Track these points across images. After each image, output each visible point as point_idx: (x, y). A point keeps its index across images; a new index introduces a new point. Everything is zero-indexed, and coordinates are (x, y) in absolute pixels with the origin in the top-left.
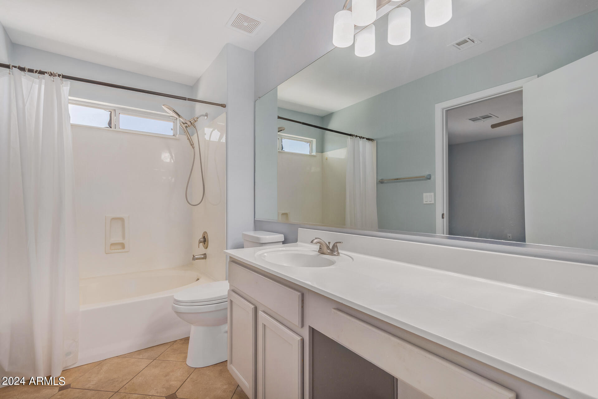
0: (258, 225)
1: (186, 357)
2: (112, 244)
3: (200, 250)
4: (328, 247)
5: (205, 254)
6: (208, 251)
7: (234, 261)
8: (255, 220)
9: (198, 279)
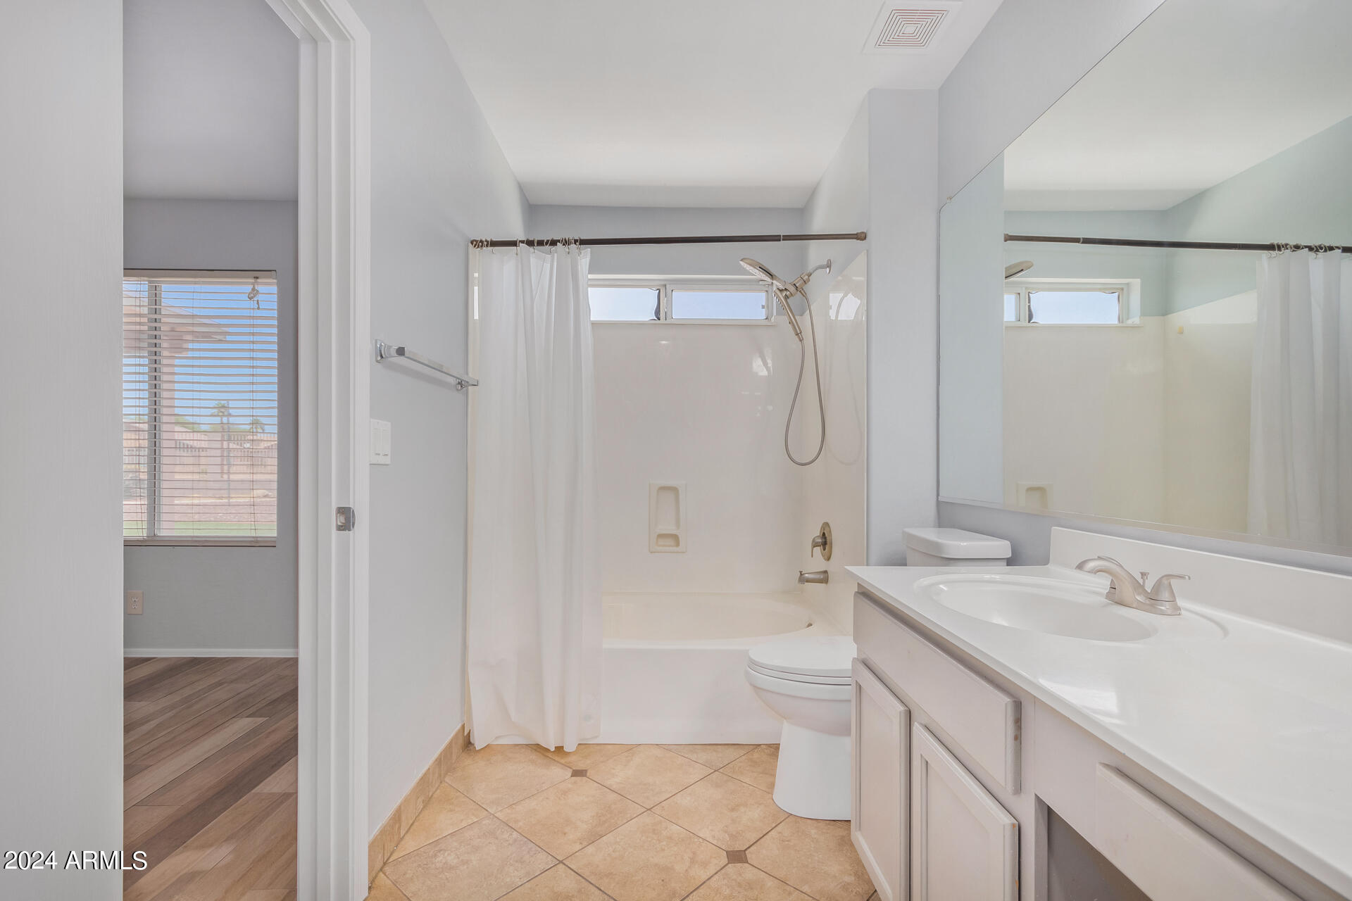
0: (947, 515)
1: (772, 786)
2: (661, 536)
3: (816, 563)
4: (1139, 587)
5: (826, 572)
6: (832, 567)
7: (865, 594)
8: (938, 503)
9: (810, 625)
